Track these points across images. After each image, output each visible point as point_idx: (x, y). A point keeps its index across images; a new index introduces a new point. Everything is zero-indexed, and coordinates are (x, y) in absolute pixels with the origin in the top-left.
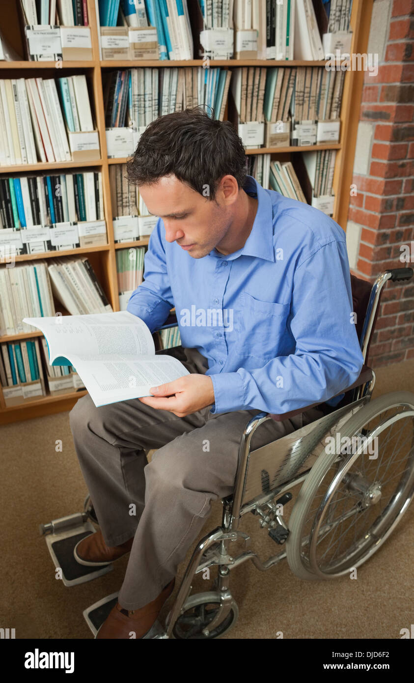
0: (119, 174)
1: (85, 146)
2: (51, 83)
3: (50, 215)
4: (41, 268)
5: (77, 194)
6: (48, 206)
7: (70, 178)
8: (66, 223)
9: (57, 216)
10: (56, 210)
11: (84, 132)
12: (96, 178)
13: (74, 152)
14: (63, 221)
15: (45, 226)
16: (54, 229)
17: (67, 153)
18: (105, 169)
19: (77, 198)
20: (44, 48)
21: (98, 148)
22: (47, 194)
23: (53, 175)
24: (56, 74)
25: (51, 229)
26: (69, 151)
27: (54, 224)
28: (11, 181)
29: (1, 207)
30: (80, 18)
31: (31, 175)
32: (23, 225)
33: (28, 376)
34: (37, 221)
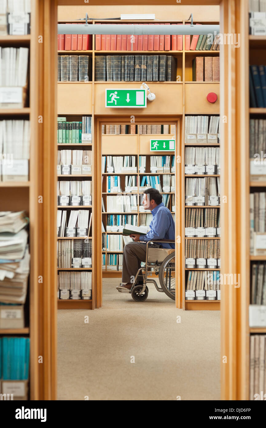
0: (142, 217)
1: (135, 209)
2: (129, 197)
3: (125, 223)
4: (121, 235)
5: (132, 219)
6: (125, 221)
7: (130, 216)
9: (127, 223)
11: (135, 206)
12: (136, 216)
13: (132, 211)
17: (130, 211)
18: (138, 214)
20: (128, 190)
21: (137, 210)
22: (125, 219)
23: (127, 215)
24: (130, 195)
28: (118, 215)
29: (115, 221)
30: (136, 185)
31: (122, 214)
32: (119, 225)
33: (114, 264)
34: (122, 225)
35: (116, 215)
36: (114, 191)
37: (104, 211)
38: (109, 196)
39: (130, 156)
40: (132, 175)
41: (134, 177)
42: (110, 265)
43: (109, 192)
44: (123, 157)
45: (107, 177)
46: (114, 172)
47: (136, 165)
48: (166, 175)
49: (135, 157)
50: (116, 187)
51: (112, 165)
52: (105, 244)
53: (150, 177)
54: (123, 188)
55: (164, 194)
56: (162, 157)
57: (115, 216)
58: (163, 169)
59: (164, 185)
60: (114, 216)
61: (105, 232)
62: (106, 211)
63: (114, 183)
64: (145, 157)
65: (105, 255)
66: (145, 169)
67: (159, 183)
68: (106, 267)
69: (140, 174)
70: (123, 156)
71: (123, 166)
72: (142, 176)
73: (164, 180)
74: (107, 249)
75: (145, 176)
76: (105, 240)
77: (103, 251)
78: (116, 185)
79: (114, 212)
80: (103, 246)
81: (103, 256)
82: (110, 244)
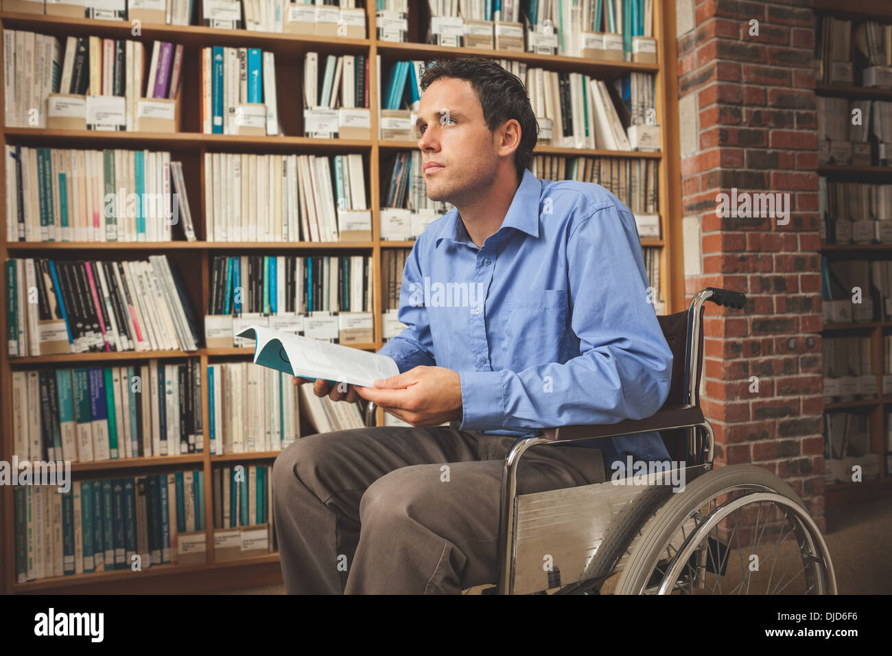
0: (393, 261)
1: (355, 225)
2: (324, 161)
3: (306, 302)
5: (341, 279)
6: (305, 291)
7: (334, 261)
8: (325, 312)
9: (314, 304)
10: (314, 296)
11: (356, 211)
13: (343, 232)
14: (322, 310)
15: (300, 314)
16: (310, 319)
17: (334, 233)
18: (376, 253)
19: (341, 284)
21: (370, 228)
22: (306, 276)
23: (315, 255)
24: (331, 152)
25: (306, 319)
26: (336, 230)
27: (310, 313)
28: (266, 259)
29: (250, 288)
30: (361, 102)
31: (290, 253)
32: (273, 311)
33: (253, 517)
34: (290, 307)
35: (257, 254)
36: (242, 128)
37: (190, 235)
38: (216, 156)
40: (340, 50)
41: (348, 62)
42: (233, 524)
43: (218, 129)
45: (207, 51)
46: (242, 24)
50: (257, 109)
52: (202, 415)
54: (291, 114)
57: (250, 262)
58: (490, 33)
60: (245, 261)
61: (193, 348)
62: (201, 235)
63: (245, 83)
65: (201, 474)
66: (404, 23)
68: (210, 541)
69: (381, 44)
72: (391, 57)
74: (213, 442)
75: (403, 60)
76: (198, 390)
77: (190, 452)
78: (256, 96)
79: (245, 240)
80: (189, 425)
81: (191, 481)
82: (228, 415)
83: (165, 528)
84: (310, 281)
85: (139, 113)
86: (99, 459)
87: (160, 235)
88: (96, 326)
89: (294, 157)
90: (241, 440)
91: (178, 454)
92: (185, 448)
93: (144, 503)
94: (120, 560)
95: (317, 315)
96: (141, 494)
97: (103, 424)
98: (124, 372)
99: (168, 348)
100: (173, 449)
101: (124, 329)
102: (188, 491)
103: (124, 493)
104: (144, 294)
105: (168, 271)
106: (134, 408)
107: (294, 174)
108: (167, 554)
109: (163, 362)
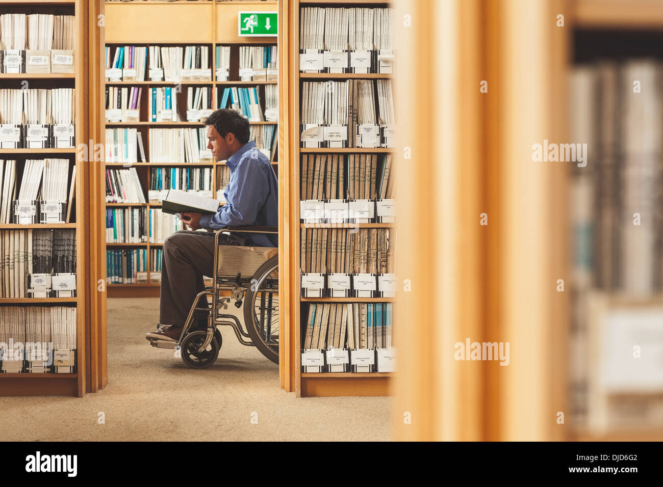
0: (222, 171)
1: (206, 156)
3: (187, 186)
5: (201, 177)
6: (187, 182)
7: (198, 170)
8: (194, 190)
9: (190, 187)
10: (190, 184)
12: (211, 171)
13: (201, 159)
15: (184, 191)
16: (188, 192)
17: (198, 159)
18: (215, 167)
19: (201, 180)
20: (193, 117)
22: (187, 176)
23: (190, 168)
24: (197, 127)
25: (186, 192)
28: (172, 169)
29: (166, 180)
30: (209, 106)
31: (181, 167)
32: (174, 189)
34: (181, 188)
35: (168, 168)
36: (163, 119)
37: (144, 160)
38: (153, 129)
39: (198, 45)
40: (201, 86)
41: (205, 90)
43: (154, 120)
44: (182, 49)
45: (150, 90)
46: (163, 79)
47: (210, 65)
48: (271, 86)
49: (207, 48)
50: (169, 111)
51: (161, 65)
52: (147, 228)
53: (239, 89)
54: (182, 110)
55: (267, 125)
56: (263, 48)
57: (166, 170)
58: (265, 74)
59: (267, 105)
60: (164, 170)
61: (145, 202)
62: (147, 160)
63: (164, 101)
64: (228, 49)
65: (146, 251)
66: (227, 74)
67: (257, 103)
68: (148, 276)
69: (217, 83)
70: (184, 46)
71: (183, 68)
72: (221, 88)
73: (268, 97)
74: (150, 238)
75: (227, 88)
76: (145, 219)
77: (142, 242)
78: (168, 106)
79: (164, 162)
80: (142, 232)
81: (142, 253)
82: (156, 229)
83: (133, 270)
84: (188, 178)
85: (126, 115)
86: (110, 242)
87: (132, 160)
88: (110, 193)
89: (183, 129)
90: (161, 238)
91: (138, 242)
92: (140, 240)
93: (126, 260)
94: (117, 280)
95: (190, 191)
96: (125, 256)
97: (112, 229)
98: (119, 210)
99: (135, 202)
100: (136, 240)
101: (120, 195)
102: (141, 257)
103: (118, 256)
104: (127, 182)
105: (136, 173)
106: (123, 224)
107: (183, 136)
108: (133, 280)
109: (133, 207)
